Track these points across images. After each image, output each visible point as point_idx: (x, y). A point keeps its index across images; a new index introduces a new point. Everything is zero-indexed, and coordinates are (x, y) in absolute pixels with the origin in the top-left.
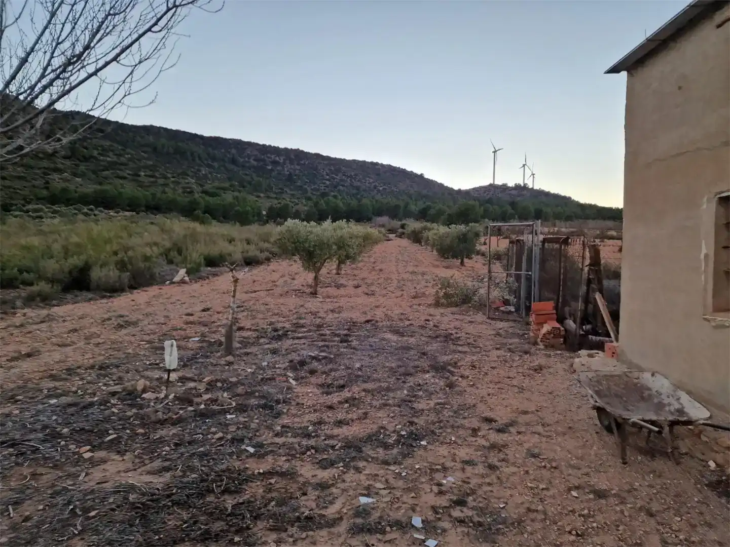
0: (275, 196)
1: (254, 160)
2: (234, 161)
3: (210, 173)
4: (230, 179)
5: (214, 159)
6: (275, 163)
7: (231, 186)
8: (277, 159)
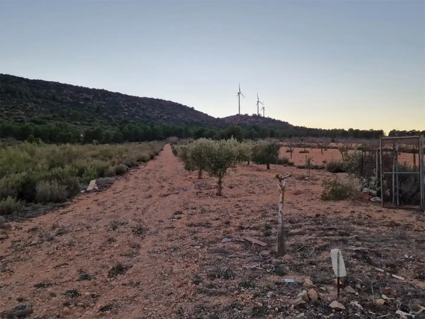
0: (88, 123)
1: (70, 97)
2: (54, 99)
3: (36, 107)
4: (51, 112)
5: (38, 97)
6: (87, 100)
7: (54, 116)
8: (88, 96)
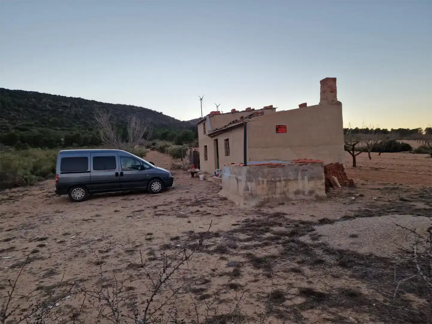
0: (67, 128)
1: (50, 105)
2: (34, 107)
3: (18, 115)
4: (33, 119)
5: (19, 106)
6: (66, 107)
7: (36, 123)
8: (66, 104)
